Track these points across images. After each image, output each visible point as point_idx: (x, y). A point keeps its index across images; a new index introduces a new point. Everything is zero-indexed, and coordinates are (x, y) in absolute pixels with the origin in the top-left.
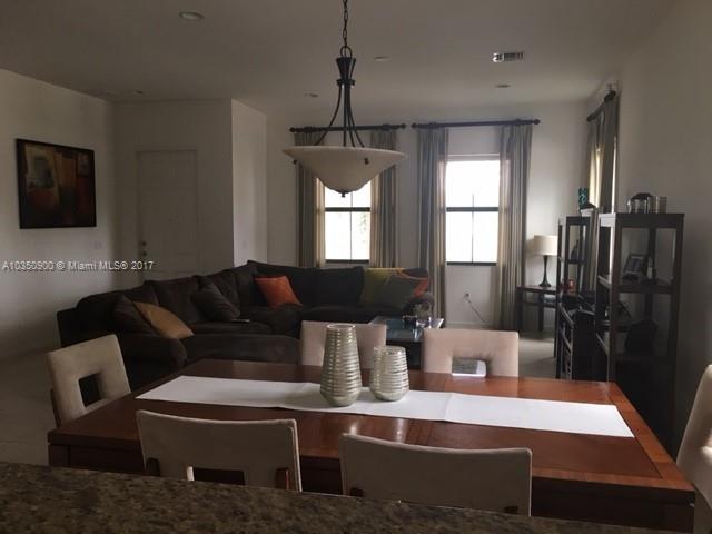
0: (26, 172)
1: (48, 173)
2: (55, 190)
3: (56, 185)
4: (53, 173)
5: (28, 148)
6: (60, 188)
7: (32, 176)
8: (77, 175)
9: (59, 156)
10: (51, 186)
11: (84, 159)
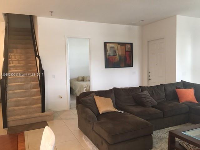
0: (107, 51)
1: (115, 52)
6: (119, 56)
7: (109, 53)
8: (126, 51)
10: (116, 55)
11: (129, 46)
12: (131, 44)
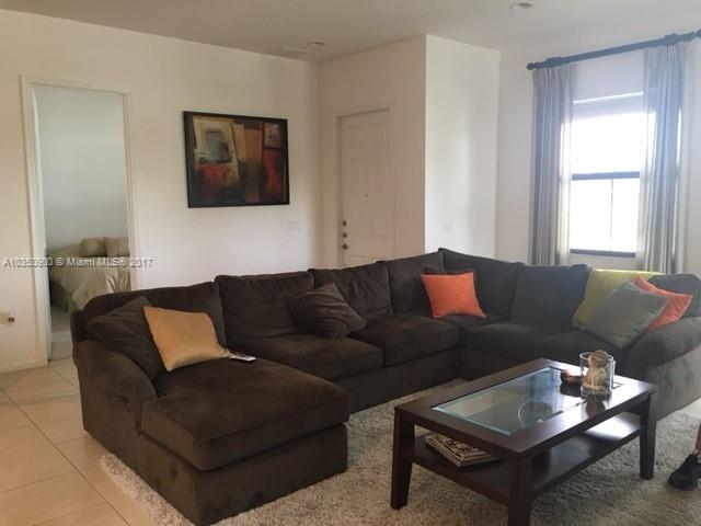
0: (195, 146)
1: (225, 147)
2: (234, 165)
3: (234, 159)
4: (231, 147)
5: (197, 121)
6: (240, 163)
7: (202, 150)
8: (264, 148)
9: (239, 128)
10: (229, 160)
11: (274, 129)
12: (283, 124)
